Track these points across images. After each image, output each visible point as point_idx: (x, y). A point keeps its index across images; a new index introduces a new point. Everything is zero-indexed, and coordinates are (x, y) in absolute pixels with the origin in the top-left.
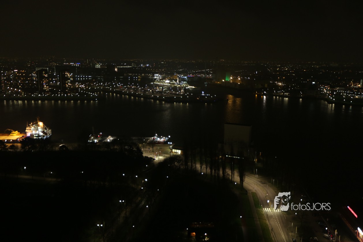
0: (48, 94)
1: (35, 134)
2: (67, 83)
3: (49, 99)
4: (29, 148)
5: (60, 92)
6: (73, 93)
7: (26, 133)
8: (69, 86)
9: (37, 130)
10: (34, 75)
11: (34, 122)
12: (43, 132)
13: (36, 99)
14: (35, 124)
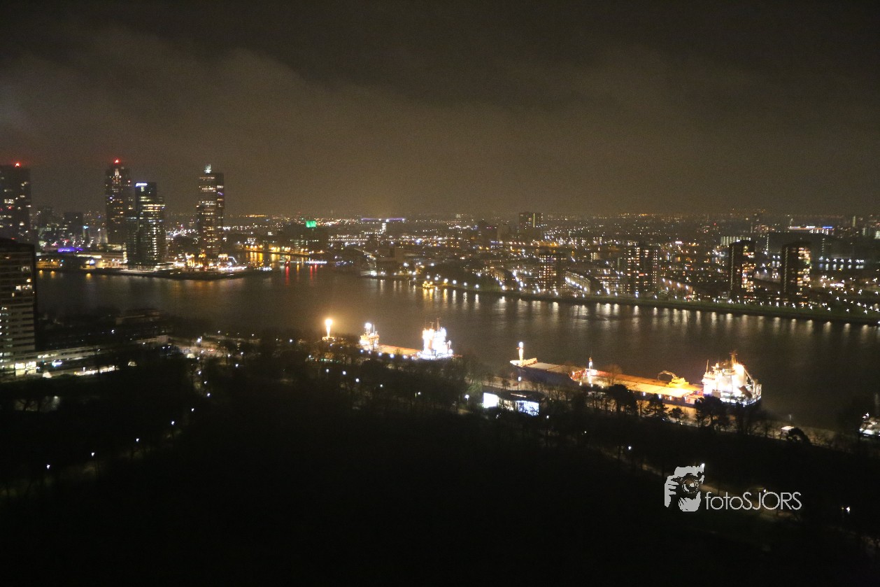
0: (751, 299)
1: (724, 392)
2: (802, 276)
3: (753, 312)
4: (713, 422)
5: (778, 296)
6: (813, 301)
7: (701, 385)
8: (804, 282)
9: (730, 381)
10: (717, 254)
11: (725, 362)
12: (743, 389)
13: (722, 311)
14: (725, 367)
